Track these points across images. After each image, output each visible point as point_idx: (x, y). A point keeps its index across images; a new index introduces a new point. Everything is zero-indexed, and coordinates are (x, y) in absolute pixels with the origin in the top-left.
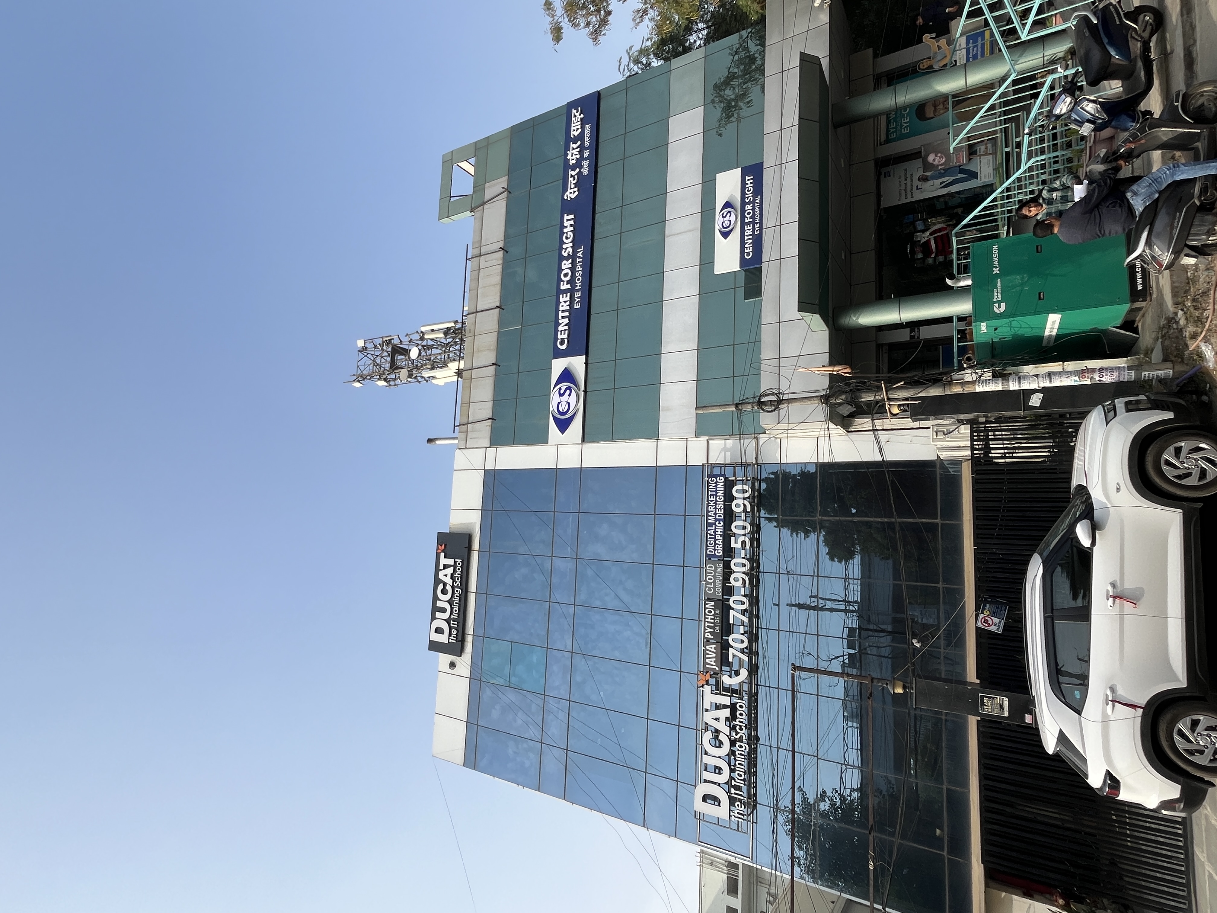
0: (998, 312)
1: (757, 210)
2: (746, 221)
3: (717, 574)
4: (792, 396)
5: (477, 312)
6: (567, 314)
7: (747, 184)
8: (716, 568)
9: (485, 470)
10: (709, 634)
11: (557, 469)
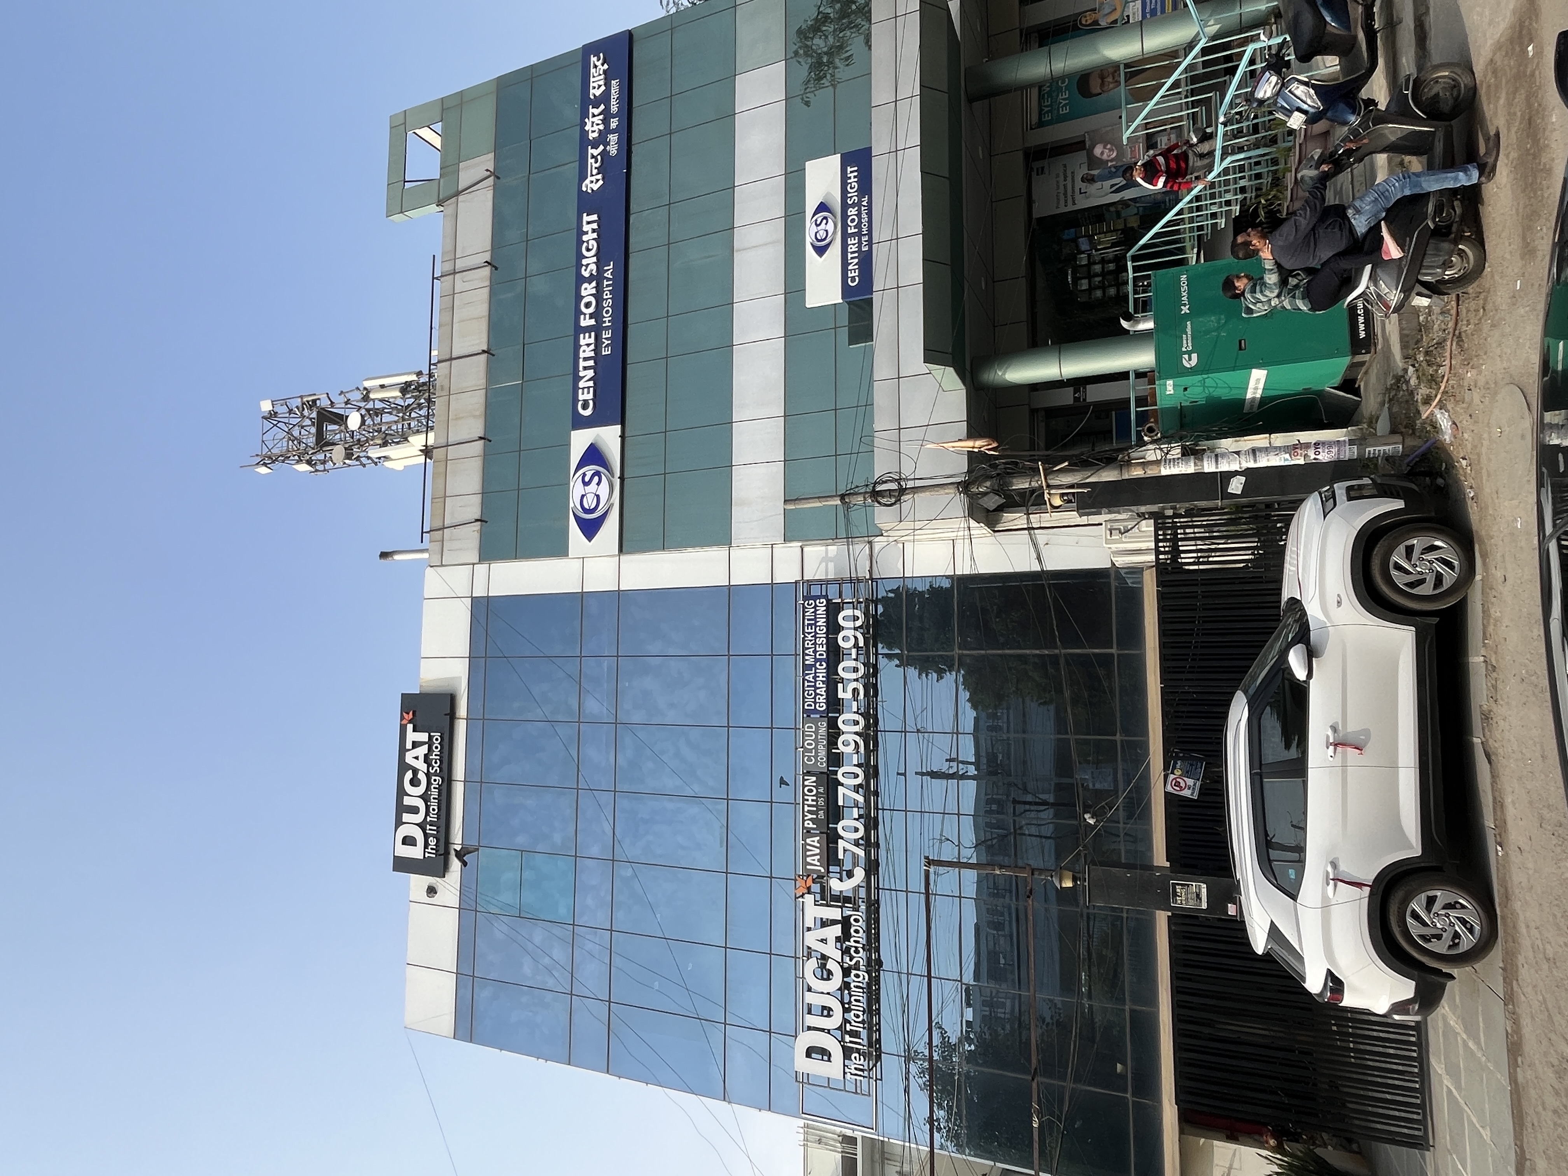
0: (1188, 366)
1: (864, 215)
2: (849, 231)
3: (819, 737)
4: (919, 483)
5: (451, 359)
6: (591, 363)
7: (850, 178)
8: (817, 728)
9: (472, 598)
10: (810, 822)
11: (582, 593)
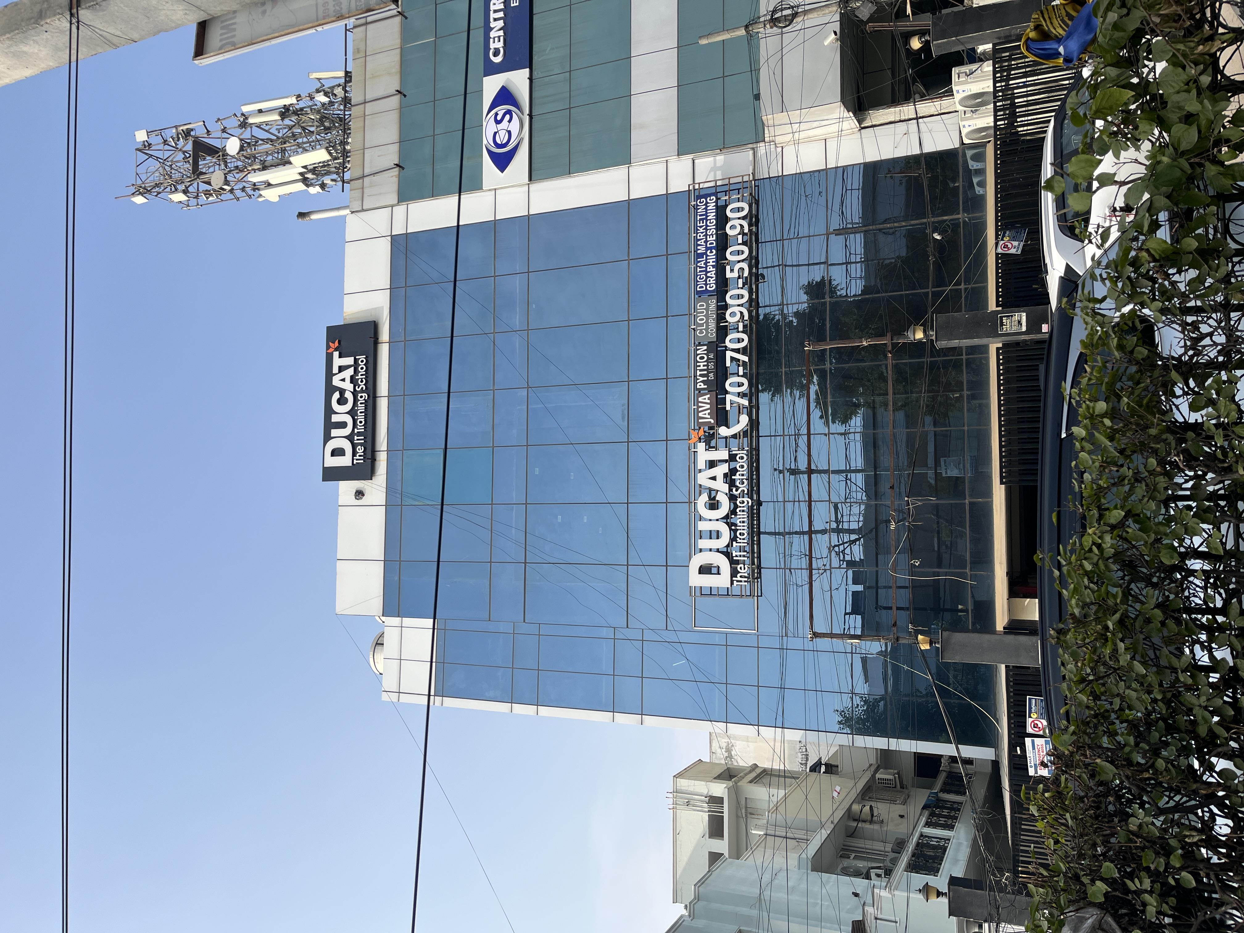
3: (709, 312)
5: (366, 24)
6: (501, 14)
8: (708, 305)
9: (392, 236)
10: (702, 384)
11: (495, 220)
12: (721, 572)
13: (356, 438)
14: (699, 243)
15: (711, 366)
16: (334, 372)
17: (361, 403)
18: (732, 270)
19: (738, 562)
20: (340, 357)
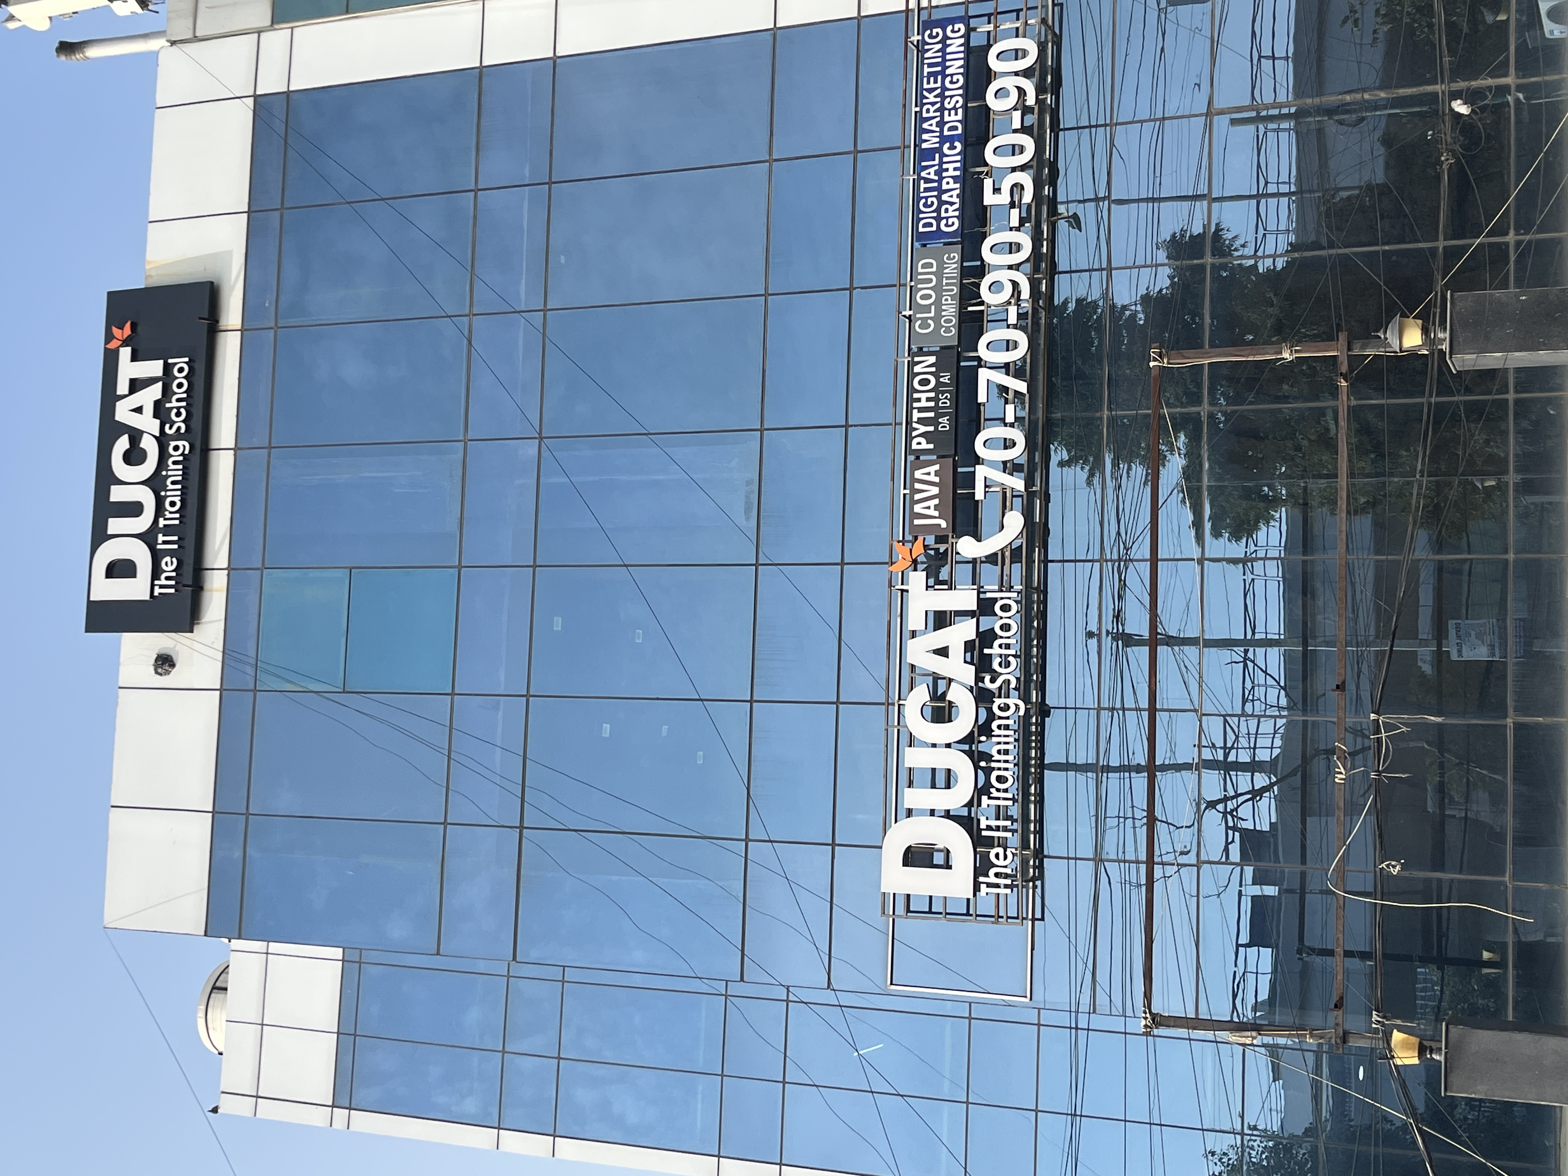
3: (945, 281)
8: (941, 265)
9: (256, 97)
10: (922, 440)
11: (481, 68)
12: (953, 862)
13: (161, 538)
14: (925, 126)
15: (945, 400)
16: (119, 393)
17: (175, 463)
18: (997, 190)
19: (990, 842)
20: (134, 358)
